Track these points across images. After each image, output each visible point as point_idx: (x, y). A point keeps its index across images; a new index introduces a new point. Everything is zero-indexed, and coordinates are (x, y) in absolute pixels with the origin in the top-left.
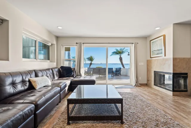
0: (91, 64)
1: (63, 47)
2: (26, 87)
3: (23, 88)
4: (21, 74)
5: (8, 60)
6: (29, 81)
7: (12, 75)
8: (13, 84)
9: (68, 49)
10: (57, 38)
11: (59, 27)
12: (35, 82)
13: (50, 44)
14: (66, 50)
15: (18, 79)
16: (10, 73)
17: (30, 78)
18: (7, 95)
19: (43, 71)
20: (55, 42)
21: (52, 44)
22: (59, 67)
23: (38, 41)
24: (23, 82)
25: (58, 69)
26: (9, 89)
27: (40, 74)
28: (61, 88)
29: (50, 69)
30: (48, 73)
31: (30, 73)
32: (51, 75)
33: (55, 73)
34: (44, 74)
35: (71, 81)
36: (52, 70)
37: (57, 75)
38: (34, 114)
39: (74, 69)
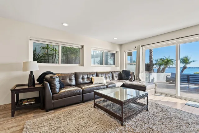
0: (184, 68)
1: (126, 52)
2: (89, 82)
3: (87, 82)
4: (87, 73)
5: (84, 66)
6: (91, 78)
7: (83, 74)
8: (83, 78)
9: (130, 54)
10: (121, 45)
11: (115, 39)
12: (93, 79)
13: (114, 52)
14: (128, 55)
15: (86, 77)
17: (92, 77)
18: (79, 83)
19: (102, 73)
20: (118, 50)
21: (117, 52)
22: (121, 71)
23: (104, 52)
24: (88, 78)
25: (119, 72)
26: (81, 80)
27: (100, 75)
28: (107, 87)
29: (110, 72)
30: (107, 75)
31: (92, 74)
32: (110, 77)
33: (115, 75)
34: (102, 75)
35: (123, 84)
36: (112, 73)
37: (116, 77)
38: (82, 94)
39: (133, 73)
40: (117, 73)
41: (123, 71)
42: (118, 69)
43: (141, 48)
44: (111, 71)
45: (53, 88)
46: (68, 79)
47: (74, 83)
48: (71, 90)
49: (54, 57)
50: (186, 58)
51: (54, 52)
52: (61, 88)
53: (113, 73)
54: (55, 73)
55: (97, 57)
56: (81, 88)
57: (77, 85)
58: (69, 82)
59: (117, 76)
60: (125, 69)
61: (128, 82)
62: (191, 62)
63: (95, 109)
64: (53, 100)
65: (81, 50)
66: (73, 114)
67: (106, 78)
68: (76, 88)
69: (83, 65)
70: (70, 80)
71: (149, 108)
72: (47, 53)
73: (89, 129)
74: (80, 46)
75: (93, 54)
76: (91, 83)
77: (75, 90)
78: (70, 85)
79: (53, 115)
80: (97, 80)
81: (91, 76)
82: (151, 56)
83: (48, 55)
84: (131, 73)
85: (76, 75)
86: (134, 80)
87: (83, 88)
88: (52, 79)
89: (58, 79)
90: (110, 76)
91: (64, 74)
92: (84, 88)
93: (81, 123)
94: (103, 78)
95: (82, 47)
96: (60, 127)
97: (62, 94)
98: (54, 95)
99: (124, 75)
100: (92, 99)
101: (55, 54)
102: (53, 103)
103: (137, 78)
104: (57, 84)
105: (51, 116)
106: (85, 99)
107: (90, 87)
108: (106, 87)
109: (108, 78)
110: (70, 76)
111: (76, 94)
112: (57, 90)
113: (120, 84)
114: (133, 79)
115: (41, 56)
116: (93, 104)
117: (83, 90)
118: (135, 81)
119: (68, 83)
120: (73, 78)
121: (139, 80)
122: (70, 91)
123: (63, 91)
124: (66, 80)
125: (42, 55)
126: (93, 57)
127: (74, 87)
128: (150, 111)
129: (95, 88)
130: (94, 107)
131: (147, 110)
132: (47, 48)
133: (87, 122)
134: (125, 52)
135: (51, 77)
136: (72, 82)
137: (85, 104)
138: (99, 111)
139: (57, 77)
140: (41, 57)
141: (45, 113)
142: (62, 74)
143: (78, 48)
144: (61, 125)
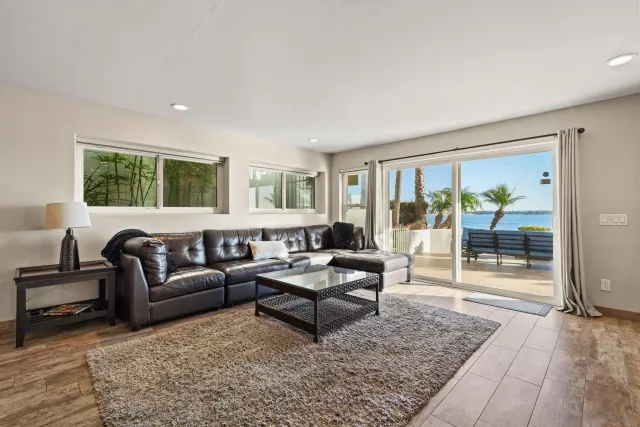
0: (499, 214)
1: (343, 175)
2: (243, 255)
3: (237, 255)
4: (237, 233)
5: (228, 212)
6: (249, 245)
7: (226, 234)
8: (226, 246)
9: (353, 181)
10: (331, 157)
11: (312, 140)
12: (254, 248)
13: (313, 174)
14: (350, 183)
15: (234, 241)
16: (223, 232)
17: (251, 242)
18: (216, 259)
19: (279, 232)
20: (324, 168)
21: (319, 173)
22: (331, 225)
23: (285, 173)
24: (240, 245)
25: (325, 229)
26: (220, 252)
27: (274, 237)
28: (291, 266)
29: (300, 228)
30: (293, 236)
31: (252, 233)
32: (299, 241)
33: (313, 237)
34: (279, 237)
35: (334, 258)
36: (305, 231)
37: (317, 241)
38: (226, 286)
39: (361, 230)
40: (320, 231)
41: (337, 224)
42: (323, 219)
43: (378, 166)
44: (303, 226)
45: (150, 270)
46: (186, 249)
47: (201, 258)
48: (197, 277)
49: (136, 185)
50: (503, 189)
51: (137, 171)
52: (169, 271)
53: (308, 230)
54: (148, 232)
55: (264, 183)
56: (223, 271)
57: (211, 261)
58: (189, 258)
59: (319, 237)
60: (340, 221)
61: (347, 254)
62: (514, 200)
63: (258, 318)
64: (151, 301)
65: (219, 169)
66: (205, 331)
67: (290, 244)
68: (208, 271)
69: (225, 211)
70: (193, 251)
71: (380, 310)
72: (113, 173)
73: (244, 353)
74: (217, 160)
75: (254, 176)
76: (249, 257)
77: (208, 275)
78: (192, 266)
79: (154, 336)
80: (263, 251)
81: (248, 241)
82: (420, 181)
83: (117, 178)
84: (355, 231)
85: (209, 238)
86: (363, 248)
87: (228, 270)
88: (149, 250)
89: (162, 249)
90: (301, 239)
91: (174, 235)
92: (231, 271)
93: (226, 344)
94: (282, 244)
95: (224, 161)
96: (178, 355)
97: (174, 286)
98: (154, 289)
99: (339, 236)
100: (253, 300)
101: (137, 177)
102: (151, 310)
103: (371, 242)
104: (162, 262)
105: (148, 338)
106: (232, 297)
107: (245, 269)
108: (287, 266)
109: (295, 244)
110: (189, 239)
111: (210, 285)
112: (162, 276)
113: (324, 258)
114: (361, 246)
115: (97, 182)
116: (253, 310)
117: (228, 276)
118: (366, 251)
119: (186, 259)
120: (200, 246)
121: (375, 248)
122: (193, 278)
123: (174, 278)
124: (182, 252)
125: (101, 179)
126: (253, 184)
127: (202, 268)
128: (382, 315)
129: (258, 269)
130: (257, 314)
131: (377, 313)
132: (117, 158)
133: (240, 343)
134: (340, 176)
135: (147, 245)
136: (196, 255)
137: (232, 310)
138: (267, 321)
139: (161, 244)
140: (98, 186)
141: (130, 334)
142: (168, 235)
143: (211, 163)
144: (180, 351)
